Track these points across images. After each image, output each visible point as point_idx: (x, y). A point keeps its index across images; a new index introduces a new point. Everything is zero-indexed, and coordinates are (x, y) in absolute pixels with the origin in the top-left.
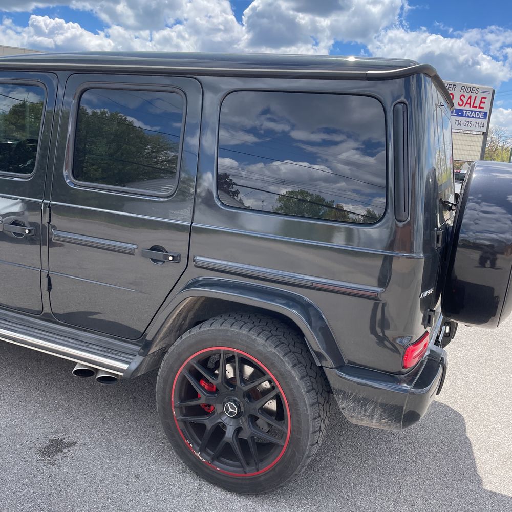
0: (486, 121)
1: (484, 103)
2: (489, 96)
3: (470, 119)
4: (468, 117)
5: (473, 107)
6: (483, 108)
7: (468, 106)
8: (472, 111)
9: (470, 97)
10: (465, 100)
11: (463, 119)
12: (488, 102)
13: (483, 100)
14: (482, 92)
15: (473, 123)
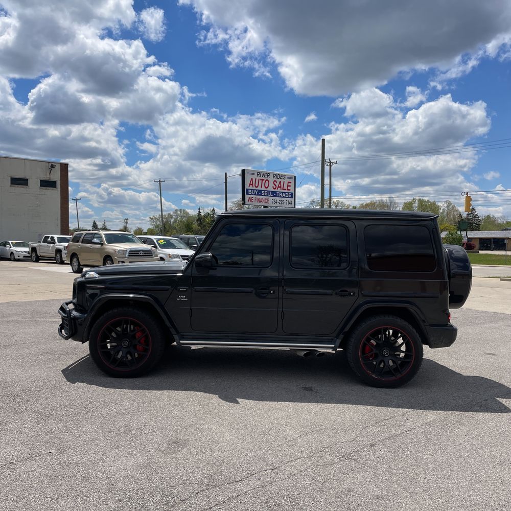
0: (293, 200)
1: (290, 186)
2: (292, 181)
3: (282, 199)
4: (281, 197)
5: (283, 189)
6: (289, 190)
7: (279, 189)
8: (283, 193)
9: (280, 182)
10: (277, 185)
11: (278, 199)
12: (292, 185)
13: (289, 184)
14: (288, 178)
15: (285, 201)
